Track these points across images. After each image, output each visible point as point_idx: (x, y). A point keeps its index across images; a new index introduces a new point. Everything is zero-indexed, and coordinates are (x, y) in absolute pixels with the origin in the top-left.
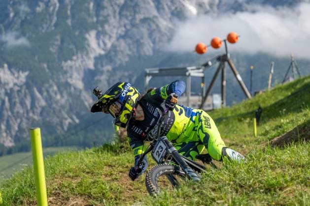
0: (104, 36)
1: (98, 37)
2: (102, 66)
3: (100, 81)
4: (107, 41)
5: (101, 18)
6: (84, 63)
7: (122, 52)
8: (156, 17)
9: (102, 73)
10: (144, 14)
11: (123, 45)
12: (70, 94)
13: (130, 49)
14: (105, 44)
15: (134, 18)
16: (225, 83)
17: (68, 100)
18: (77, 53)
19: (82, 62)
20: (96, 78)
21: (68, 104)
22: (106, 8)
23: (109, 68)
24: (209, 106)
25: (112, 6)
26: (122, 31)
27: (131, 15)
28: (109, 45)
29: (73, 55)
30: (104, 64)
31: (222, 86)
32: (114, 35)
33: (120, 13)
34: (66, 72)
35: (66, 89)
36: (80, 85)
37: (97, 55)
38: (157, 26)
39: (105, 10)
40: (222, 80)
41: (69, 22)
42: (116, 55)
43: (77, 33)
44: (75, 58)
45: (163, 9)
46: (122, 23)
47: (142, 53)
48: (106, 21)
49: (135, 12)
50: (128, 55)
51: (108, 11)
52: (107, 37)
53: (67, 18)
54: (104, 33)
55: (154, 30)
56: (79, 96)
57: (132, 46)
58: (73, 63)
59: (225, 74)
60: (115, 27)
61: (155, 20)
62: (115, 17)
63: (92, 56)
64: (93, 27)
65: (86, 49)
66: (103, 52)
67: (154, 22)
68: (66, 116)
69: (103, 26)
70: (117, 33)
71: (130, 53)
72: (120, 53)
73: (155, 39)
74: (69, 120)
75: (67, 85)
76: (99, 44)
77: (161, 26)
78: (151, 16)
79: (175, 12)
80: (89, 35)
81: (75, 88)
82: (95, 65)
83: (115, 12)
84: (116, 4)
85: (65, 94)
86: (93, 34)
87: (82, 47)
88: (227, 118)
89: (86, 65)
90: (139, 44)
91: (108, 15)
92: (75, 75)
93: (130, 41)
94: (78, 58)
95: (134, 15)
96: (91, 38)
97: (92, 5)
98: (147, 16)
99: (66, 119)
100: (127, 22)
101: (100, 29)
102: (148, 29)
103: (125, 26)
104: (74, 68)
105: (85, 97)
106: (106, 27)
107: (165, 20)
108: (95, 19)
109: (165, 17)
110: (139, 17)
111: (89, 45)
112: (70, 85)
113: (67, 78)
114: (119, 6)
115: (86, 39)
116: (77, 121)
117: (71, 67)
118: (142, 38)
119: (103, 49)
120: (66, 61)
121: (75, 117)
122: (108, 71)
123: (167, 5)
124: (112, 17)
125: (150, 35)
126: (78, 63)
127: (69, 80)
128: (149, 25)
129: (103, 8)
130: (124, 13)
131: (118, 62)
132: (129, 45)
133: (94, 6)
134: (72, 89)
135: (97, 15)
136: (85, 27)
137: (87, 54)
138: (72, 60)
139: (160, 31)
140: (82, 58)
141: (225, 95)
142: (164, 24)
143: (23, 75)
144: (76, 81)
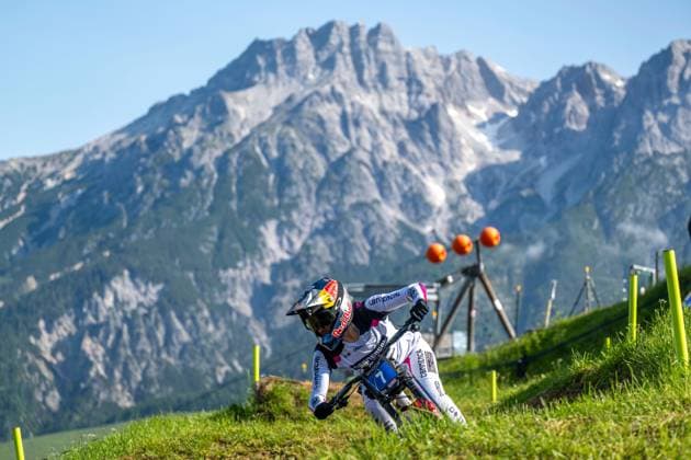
0: (290, 230)
1: (279, 231)
2: (285, 280)
3: (281, 305)
4: (294, 239)
5: (286, 200)
6: (255, 274)
7: (319, 258)
8: (376, 201)
9: (284, 291)
10: (358, 195)
11: (321, 246)
12: (230, 325)
13: (332, 253)
14: (291, 244)
15: (340, 203)
16: (474, 313)
17: (226, 334)
18: (244, 256)
19: (252, 272)
20: (274, 299)
21: (226, 339)
22: (295, 183)
23: (297, 283)
24: (446, 350)
25: (305, 180)
26: (319, 222)
27: (335, 198)
28: (298, 245)
29: (238, 259)
30: (289, 275)
31: (470, 318)
32: (307, 230)
33: (318, 194)
34: (224, 288)
35: (224, 315)
36: (247, 310)
37: (278, 260)
38: (379, 217)
39: (294, 187)
40: (470, 309)
41: (234, 205)
42: (308, 263)
43: (246, 224)
44: (240, 264)
45: (390, 188)
46: (321, 210)
47: (352, 261)
48: (294, 205)
49: (343, 192)
50: (328, 263)
51: (299, 189)
52: (296, 231)
53: (230, 199)
54: (291, 225)
55: (373, 223)
56: (245, 328)
57: (335, 249)
58: (238, 272)
59: (476, 298)
60: (308, 216)
61: (375, 206)
62: (309, 199)
63: (268, 262)
64: (273, 214)
65: (260, 250)
66: (286, 257)
67: (374, 210)
68: (221, 360)
69: (288, 214)
70: (311, 225)
71: (331, 259)
72: (315, 259)
73: (373, 239)
74: (227, 368)
75: (227, 309)
76: (281, 243)
77: (384, 216)
78: (369, 200)
79: (409, 195)
80: (266, 228)
81: (239, 315)
82: (274, 276)
83: (309, 191)
84: (312, 178)
85: (221, 324)
86: (272, 225)
87: (253, 246)
88: (471, 372)
89: (259, 276)
90: (347, 246)
91: (299, 196)
92: (240, 292)
93: (332, 240)
94: (245, 265)
95: (342, 197)
96: (269, 231)
97: (272, 177)
98: (362, 199)
99: (222, 365)
100: (328, 208)
101: (284, 218)
102: (363, 222)
103: (325, 215)
104: (238, 280)
105: (254, 330)
106: (295, 215)
107: (392, 206)
108: (276, 202)
109: (393, 202)
110: (349, 200)
111: (264, 245)
112: (231, 309)
113: (226, 297)
114: (316, 181)
115: (260, 234)
116: (240, 369)
117: (234, 280)
118: (352, 236)
119: (288, 252)
120: (225, 268)
121: (236, 363)
122: (294, 289)
123: (396, 183)
124: (304, 200)
125: (366, 232)
126: (246, 273)
127: (230, 301)
128: (365, 214)
129: (290, 184)
130: (325, 192)
131: (312, 275)
132: (331, 247)
133: (275, 181)
134: (234, 316)
135: (281, 195)
136: (260, 215)
137: (261, 259)
138: (235, 267)
139: (383, 226)
140: (253, 264)
141: (473, 333)
142: (391, 213)
143: (154, 291)
144: (242, 303)
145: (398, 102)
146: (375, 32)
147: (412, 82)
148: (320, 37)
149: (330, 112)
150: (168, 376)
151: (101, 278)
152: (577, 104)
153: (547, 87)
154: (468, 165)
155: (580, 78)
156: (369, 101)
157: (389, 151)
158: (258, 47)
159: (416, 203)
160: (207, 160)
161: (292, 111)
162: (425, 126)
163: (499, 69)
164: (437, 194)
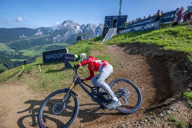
2: (68, 35)
3: (68, 37)
21: (65, 39)
32: (69, 33)
41: (64, 31)
45: (73, 30)
48: (68, 31)
49: (71, 31)
75: (64, 37)
87: (66, 34)
90: (71, 34)
96: (67, 32)
97: (67, 29)
120: (64, 35)
142: (73, 32)
143: (60, 36)
144: (66, 37)
145: (74, 25)
146: (72, 21)
147: (74, 24)
148: (69, 21)
149: (70, 26)
150: (61, 40)
151: (57, 34)
152: (83, 26)
153: (82, 25)
154: (77, 30)
155: (84, 25)
156: (72, 25)
157: (73, 28)
158: (65, 21)
159: (75, 31)
160: (63, 28)
161: (67, 25)
162: (75, 27)
163: (79, 24)
164: (76, 31)
